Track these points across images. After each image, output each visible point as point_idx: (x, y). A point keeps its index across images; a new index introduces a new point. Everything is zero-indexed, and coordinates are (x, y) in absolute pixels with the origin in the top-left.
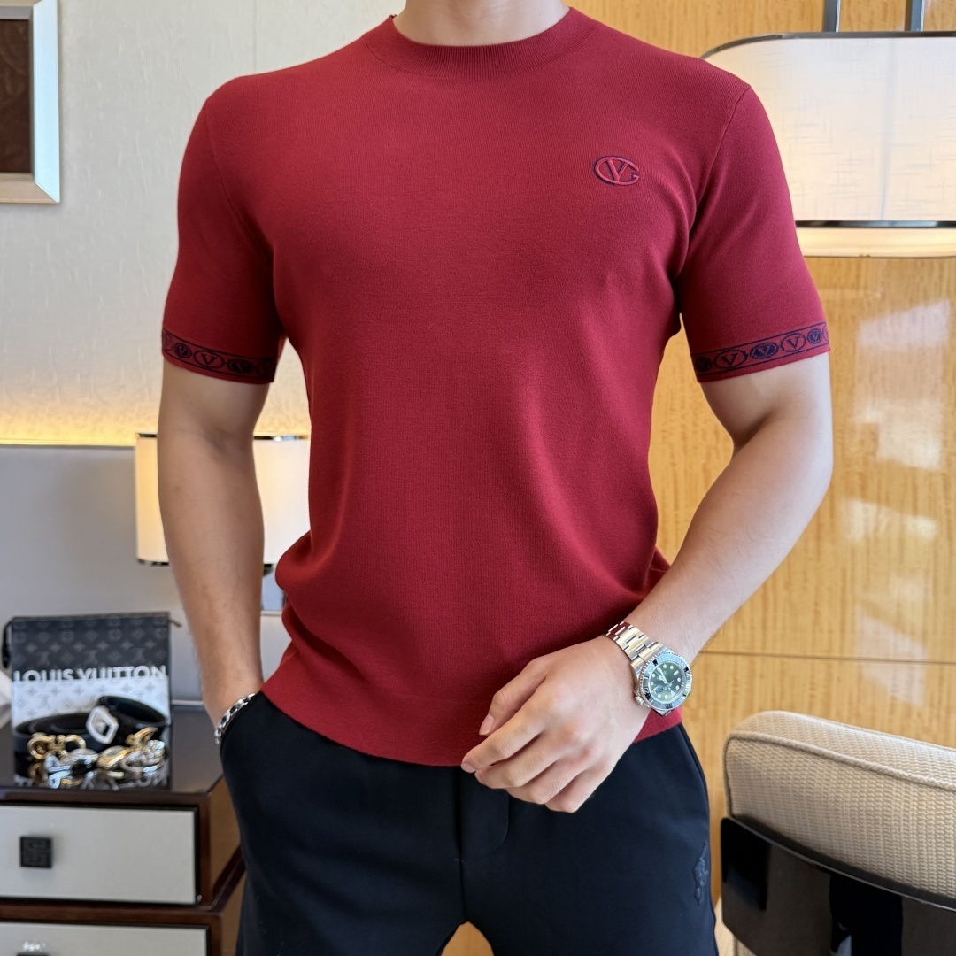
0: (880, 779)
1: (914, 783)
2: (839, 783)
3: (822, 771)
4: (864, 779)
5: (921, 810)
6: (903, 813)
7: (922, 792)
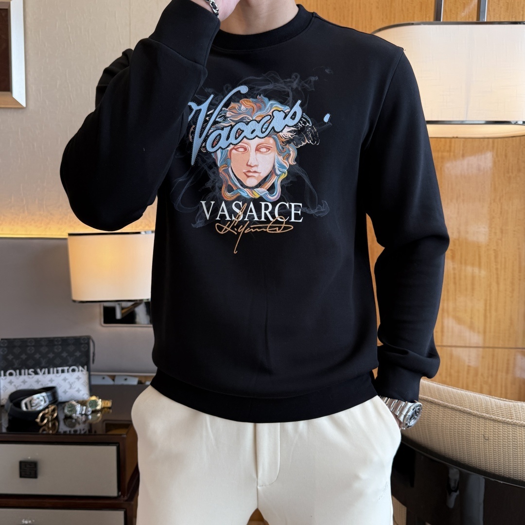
0: (465, 415)
1: (482, 418)
2: (444, 417)
3: (435, 411)
4: (456, 415)
5: (486, 432)
6: (476, 433)
7: (486, 422)
